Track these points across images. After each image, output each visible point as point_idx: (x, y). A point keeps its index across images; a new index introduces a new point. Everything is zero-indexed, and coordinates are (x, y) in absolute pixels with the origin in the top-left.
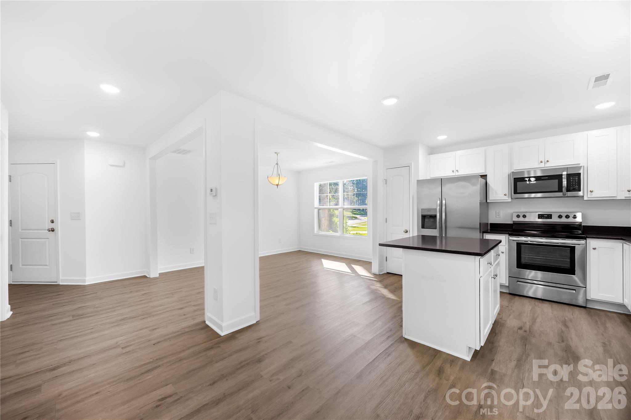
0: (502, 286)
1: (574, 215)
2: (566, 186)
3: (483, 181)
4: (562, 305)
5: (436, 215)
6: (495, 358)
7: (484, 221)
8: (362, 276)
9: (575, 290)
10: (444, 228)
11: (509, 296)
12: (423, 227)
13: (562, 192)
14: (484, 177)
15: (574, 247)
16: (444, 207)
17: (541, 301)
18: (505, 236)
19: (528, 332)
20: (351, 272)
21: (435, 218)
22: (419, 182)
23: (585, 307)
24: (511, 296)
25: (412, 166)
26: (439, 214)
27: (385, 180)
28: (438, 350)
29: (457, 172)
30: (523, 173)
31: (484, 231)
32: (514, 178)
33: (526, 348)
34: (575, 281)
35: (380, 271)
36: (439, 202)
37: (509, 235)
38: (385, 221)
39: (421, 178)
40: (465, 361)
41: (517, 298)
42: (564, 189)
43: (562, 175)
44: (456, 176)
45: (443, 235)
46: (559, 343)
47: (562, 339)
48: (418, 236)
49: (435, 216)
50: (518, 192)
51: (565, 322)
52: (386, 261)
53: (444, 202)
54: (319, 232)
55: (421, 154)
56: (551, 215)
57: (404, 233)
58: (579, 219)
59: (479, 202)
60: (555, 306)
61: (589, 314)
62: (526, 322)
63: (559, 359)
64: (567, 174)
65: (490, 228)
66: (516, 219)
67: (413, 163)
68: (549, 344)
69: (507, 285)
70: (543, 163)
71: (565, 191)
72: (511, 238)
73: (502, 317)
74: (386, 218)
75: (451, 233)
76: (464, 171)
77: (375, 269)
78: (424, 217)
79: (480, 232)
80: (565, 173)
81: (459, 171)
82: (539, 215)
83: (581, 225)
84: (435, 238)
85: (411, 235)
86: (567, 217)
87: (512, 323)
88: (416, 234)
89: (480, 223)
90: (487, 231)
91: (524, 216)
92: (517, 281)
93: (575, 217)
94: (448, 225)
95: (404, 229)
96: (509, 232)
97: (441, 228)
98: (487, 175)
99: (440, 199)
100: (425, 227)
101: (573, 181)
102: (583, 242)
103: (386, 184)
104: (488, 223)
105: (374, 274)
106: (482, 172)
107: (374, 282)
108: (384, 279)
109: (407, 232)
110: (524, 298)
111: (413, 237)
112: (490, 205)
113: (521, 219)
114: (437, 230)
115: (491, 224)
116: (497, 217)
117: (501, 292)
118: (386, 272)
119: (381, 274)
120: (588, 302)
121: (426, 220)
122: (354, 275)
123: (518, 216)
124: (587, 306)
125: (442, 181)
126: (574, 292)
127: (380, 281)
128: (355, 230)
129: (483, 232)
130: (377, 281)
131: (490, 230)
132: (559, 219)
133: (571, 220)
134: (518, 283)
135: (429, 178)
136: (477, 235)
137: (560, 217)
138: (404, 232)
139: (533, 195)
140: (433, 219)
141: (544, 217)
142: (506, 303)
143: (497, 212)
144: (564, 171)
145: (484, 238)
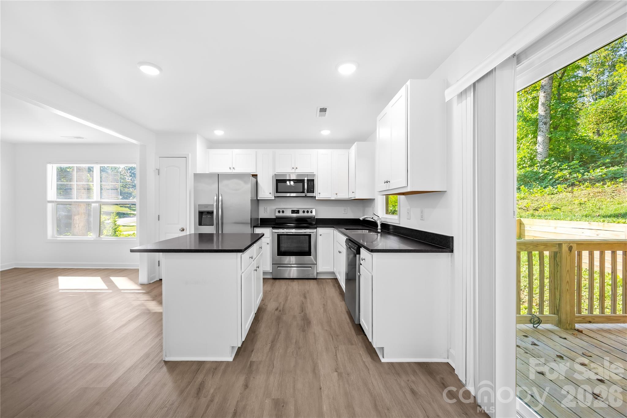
0: (264, 273)
1: (311, 211)
2: (306, 188)
3: (254, 180)
4: (304, 280)
5: (213, 211)
6: (255, 348)
7: (255, 216)
8: (122, 291)
9: (311, 267)
10: (220, 225)
11: (272, 281)
12: (200, 224)
13: (304, 193)
14: (255, 176)
15: (311, 234)
16: (220, 203)
17: (292, 280)
18: (269, 229)
19: (282, 311)
20: (107, 288)
21: (213, 214)
22: (196, 175)
23: (316, 279)
24: (273, 280)
25: (189, 157)
26: (216, 211)
27: (157, 170)
28: (202, 362)
29: (234, 170)
30: (285, 175)
31: (254, 225)
32: (276, 180)
33: (279, 327)
34: (312, 260)
35: (149, 278)
36: (216, 198)
37: (272, 228)
38: (158, 219)
39: (198, 171)
40: (228, 363)
41: (277, 281)
42: (306, 191)
43: (304, 180)
44: (233, 173)
45: (220, 232)
46: (300, 313)
47: (303, 309)
48: (195, 234)
49: (212, 213)
50: (279, 191)
51: (305, 294)
52: (159, 266)
53: (220, 198)
54: (57, 237)
55: (199, 146)
56: (299, 210)
57: (180, 232)
58: (314, 213)
59: (250, 199)
60: (300, 281)
61: (318, 284)
62: (281, 302)
63: (299, 328)
64: (307, 180)
65: (260, 222)
66: (278, 214)
67: (190, 154)
68: (294, 317)
69: (271, 271)
70: (294, 169)
71: (306, 192)
72: (274, 231)
73: (265, 303)
74: (159, 215)
75: (228, 229)
76: (239, 170)
77: (143, 278)
78: (201, 213)
79: (251, 227)
80: (306, 179)
81: (235, 168)
82: (292, 210)
83: (314, 218)
84: (212, 235)
85: (188, 233)
86: (308, 212)
87: (271, 306)
88: (193, 232)
89: (251, 218)
90: (257, 226)
91: (283, 212)
92: (278, 267)
93: (311, 212)
94: (224, 221)
95: (180, 227)
96: (273, 226)
97: (218, 224)
98: (257, 175)
99: (217, 194)
100: (203, 224)
101: (310, 185)
102: (315, 230)
103: (159, 175)
104: (258, 218)
105: (142, 285)
106: (253, 172)
107: (139, 296)
108: (154, 288)
109: (183, 230)
110: (281, 281)
111: (190, 234)
112: (260, 202)
113: (281, 214)
114: (214, 226)
115: (261, 219)
116: (265, 212)
117: (264, 279)
118: (158, 279)
119: (151, 282)
120: (318, 275)
121: (203, 217)
122: (111, 291)
123: (279, 212)
124: (317, 278)
125: (219, 177)
126: (311, 268)
127: (147, 293)
128: (132, 230)
129: (254, 227)
130: (144, 293)
131: (260, 224)
132: (303, 214)
133: (309, 214)
134: (278, 268)
135: (208, 173)
136: (248, 230)
137: (304, 212)
138: (180, 230)
139: (288, 195)
140: (210, 216)
141: (295, 212)
142: (268, 288)
143: (265, 208)
144: (305, 177)
145: (254, 233)
